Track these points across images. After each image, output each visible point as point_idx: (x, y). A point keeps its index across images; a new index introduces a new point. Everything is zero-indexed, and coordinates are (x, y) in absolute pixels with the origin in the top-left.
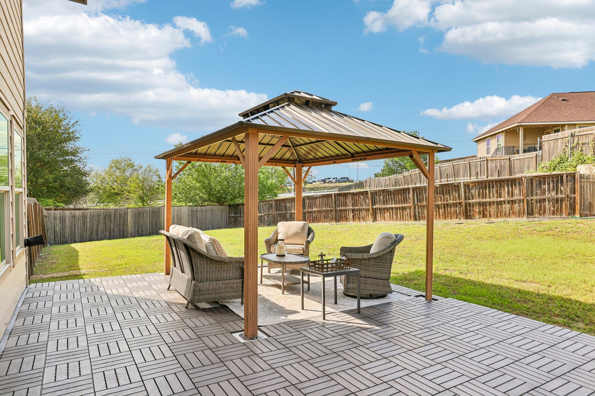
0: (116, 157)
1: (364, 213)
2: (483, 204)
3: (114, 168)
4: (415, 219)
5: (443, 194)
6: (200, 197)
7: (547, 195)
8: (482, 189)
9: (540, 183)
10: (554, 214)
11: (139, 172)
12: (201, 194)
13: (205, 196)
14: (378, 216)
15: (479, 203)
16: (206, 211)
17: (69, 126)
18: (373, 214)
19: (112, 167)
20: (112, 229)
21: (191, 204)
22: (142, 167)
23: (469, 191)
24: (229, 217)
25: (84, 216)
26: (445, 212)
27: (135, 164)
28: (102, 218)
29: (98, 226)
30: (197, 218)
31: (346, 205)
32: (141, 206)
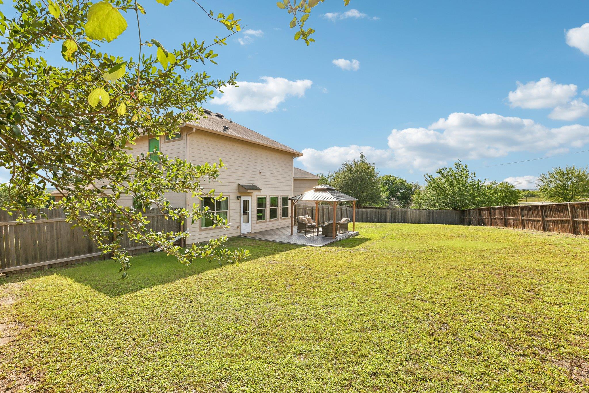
1: (518, 222)
4: (544, 231)
5: (559, 212)
8: (584, 210)
14: (526, 225)
18: (522, 223)
23: (575, 211)
24: (461, 218)
26: (562, 227)
30: (433, 217)
31: (509, 215)
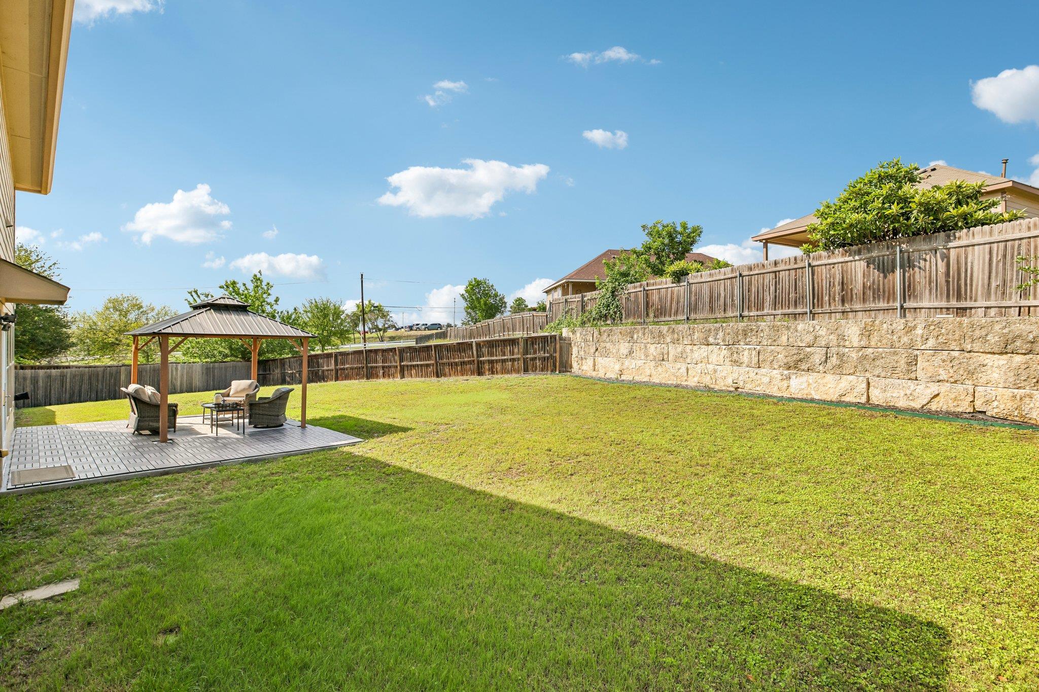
0: (116, 294)
1: (393, 370)
2: (491, 362)
3: (111, 310)
4: (438, 376)
5: (460, 352)
6: (220, 352)
7: (537, 355)
8: (490, 347)
9: (533, 343)
10: (542, 371)
11: (150, 315)
12: (221, 349)
13: (227, 351)
14: (406, 372)
15: (489, 360)
16: (226, 368)
17: (44, 269)
18: (401, 371)
19: (108, 309)
20: (99, 390)
21: (208, 360)
22: (153, 310)
23: (480, 350)
25: (63, 376)
26: (461, 369)
27: (144, 305)
28: (86, 377)
29: (81, 387)
31: (376, 362)
32: (145, 362)
